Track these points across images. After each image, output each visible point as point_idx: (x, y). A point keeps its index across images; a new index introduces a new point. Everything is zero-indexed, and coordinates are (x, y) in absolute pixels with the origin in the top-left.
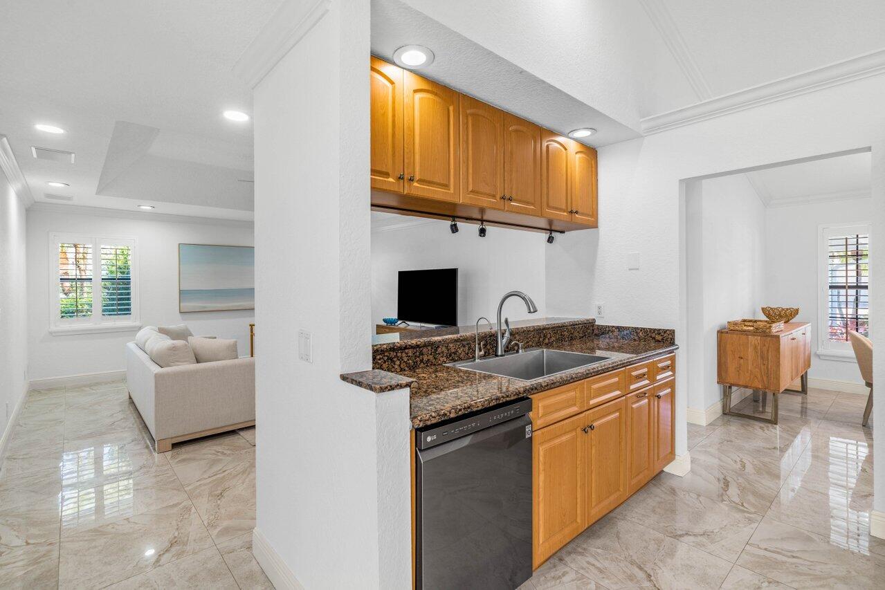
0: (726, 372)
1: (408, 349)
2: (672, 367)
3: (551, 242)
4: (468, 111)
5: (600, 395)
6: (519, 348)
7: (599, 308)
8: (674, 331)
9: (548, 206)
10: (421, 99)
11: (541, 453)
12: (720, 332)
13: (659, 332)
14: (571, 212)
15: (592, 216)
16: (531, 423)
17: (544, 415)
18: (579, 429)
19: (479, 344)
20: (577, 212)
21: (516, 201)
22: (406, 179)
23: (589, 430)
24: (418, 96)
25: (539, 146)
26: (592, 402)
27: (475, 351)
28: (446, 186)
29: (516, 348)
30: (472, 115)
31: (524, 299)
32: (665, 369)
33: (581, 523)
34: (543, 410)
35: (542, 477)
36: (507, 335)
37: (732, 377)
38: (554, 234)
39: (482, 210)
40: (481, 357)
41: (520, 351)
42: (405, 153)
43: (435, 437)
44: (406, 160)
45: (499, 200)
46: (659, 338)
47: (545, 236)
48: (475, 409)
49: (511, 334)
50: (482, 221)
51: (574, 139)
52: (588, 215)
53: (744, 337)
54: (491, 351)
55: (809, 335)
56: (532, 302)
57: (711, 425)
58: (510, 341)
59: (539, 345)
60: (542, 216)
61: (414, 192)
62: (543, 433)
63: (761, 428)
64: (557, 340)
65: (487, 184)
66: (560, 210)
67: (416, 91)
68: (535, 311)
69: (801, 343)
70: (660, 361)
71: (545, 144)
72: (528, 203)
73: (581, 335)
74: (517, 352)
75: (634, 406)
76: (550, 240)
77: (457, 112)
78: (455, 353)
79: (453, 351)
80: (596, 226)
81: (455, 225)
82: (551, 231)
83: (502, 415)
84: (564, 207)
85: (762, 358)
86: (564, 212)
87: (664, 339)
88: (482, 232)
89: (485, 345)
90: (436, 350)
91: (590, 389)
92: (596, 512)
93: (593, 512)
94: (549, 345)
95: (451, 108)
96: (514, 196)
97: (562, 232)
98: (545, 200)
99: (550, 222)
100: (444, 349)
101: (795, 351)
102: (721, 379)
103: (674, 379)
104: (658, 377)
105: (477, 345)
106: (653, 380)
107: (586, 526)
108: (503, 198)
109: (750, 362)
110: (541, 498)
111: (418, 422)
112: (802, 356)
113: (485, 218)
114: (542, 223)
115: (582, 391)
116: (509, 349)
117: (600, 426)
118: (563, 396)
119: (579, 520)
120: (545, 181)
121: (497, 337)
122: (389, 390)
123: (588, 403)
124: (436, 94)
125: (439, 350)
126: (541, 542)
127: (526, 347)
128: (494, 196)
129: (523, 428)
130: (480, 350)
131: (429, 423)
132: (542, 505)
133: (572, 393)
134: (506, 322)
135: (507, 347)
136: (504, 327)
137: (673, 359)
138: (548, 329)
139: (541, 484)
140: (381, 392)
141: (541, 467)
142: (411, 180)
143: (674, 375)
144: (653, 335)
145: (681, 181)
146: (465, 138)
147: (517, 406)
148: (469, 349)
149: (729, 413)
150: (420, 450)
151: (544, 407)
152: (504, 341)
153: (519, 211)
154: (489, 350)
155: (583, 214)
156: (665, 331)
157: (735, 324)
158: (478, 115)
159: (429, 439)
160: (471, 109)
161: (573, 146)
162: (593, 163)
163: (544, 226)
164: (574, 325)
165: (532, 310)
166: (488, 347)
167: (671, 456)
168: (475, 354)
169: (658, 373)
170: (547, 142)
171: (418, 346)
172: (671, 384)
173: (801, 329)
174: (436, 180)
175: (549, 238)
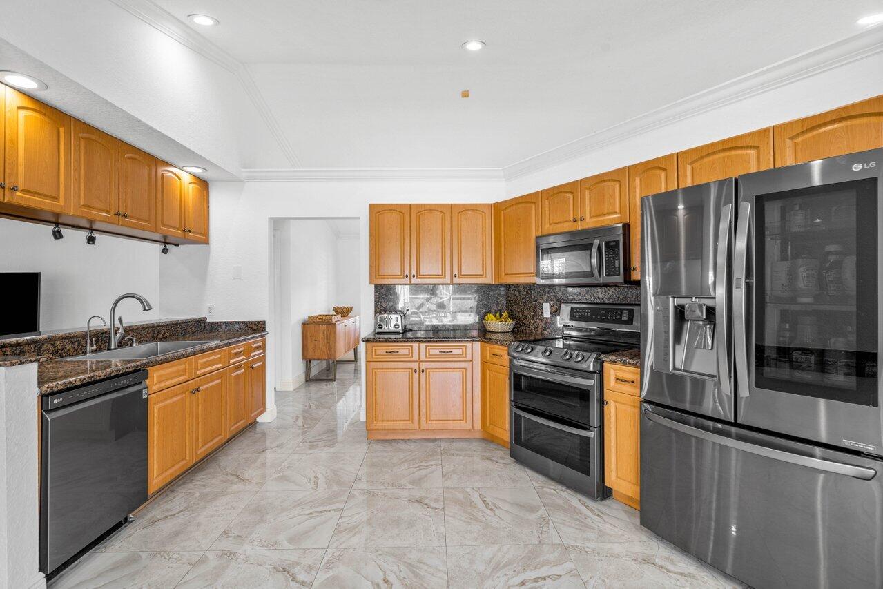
0: (307, 351)
1: (7, 347)
2: (263, 347)
3: (166, 253)
4: (81, 135)
5: (205, 367)
6: (133, 342)
7: (210, 308)
8: (265, 322)
9: (163, 225)
10: (26, 117)
11: (156, 411)
12: (304, 324)
13: (254, 323)
14: (185, 231)
15: (203, 235)
16: (147, 388)
17: (159, 382)
18: (188, 392)
19: (91, 340)
20: (189, 231)
21: (131, 217)
22: (6, 188)
23: (197, 392)
24: (23, 113)
25: (154, 173)
26: (198, 373)
27: (86, 346)
28: (56, 199)
29: (129, 343)
30: (85, 138)
31: (139, 299)
32: (257, 348)
33: (189, 460)
34: (157, 379)
35: (156, 428)
36: (121, 331)
37: (310, 354)
38: (168, 246)
39: (91, 222)
40: (92, 352)
41: (134, 345)
42: (7, 164)
43: (61, 400)
44: (7, 170)
45: (112, 214)
46: (255, 327)
47: (159, 247)
48: (97, 379)
49: (125, 331)
50: (91, 230)
51: (187, 172)
52: (200, 234)
53: (317, 326)
54: (103, 346)
55: (357, 323)
56: (147, 302)
57: (297, 390)
58: (124, 337)
59: (153, 339)
60: (156, 231)
61: (16, 201)
62: (157, 396)
63: (326, 385)
64: (171, 335)
65: (101, 201)
66: (174, 228)
67: (19, 108)
68: (150, 309)
69: (352, 329)
70: (254, 343)
71: (160, 172)
72: (142, 220)
73: (194, 331)
74: (131, 345)
75: (233, 375)
76: (165, 251)
77: (68, 134)
78: (62, 350)
79: (60, 348)
80: (207, 242)
81: (59, 232)
82: (166, 243)
83: (122, 382)
84: (178, 226)
85: (327, 339)
86: (178, 230)
87: (257, 328)
88: (91, 240)
89: (97, 342)
90: (41, 348)
91: (197, 363)
92: (202, 451)
93: (199, 452)
94: (163, 339)
95: (62, 130)
96: (129, 213)
97: (177, 245)
98: (159, 218)
99: (165, 237)
100: (49, 346)
101: (348, 334)
102: (304, 357)
103: (265, 356)
104: (252, 354)
105: (88, 341)
106: (249, 356)
107: (194, 462)
108: (117, 214)
109: (320, 343)
110: (155, 444)
111: (46, 389)
112: (352, 336)
113: (94, 227)
114: (157, 237)
115: (190, 365)
116: (121, 344)
117: (205, 389)
118: (174, 369)
119: (188, 458)
120: (159, 203)
121: (110, 333)
122: (19, 364)
123: (195, 373)
124: (44, 114)
125: (44, 347)
126: (155, 476)
127: (140, 342)
128: (108, 212)
129: (140, 391)
130: (92, 345)
131: (56, 389)
132: (156, 450)
133: (183, 366)
134: (120, 320)
135: (120, 343)
136: (117, 323)
137: (264, 342)
138: (162, 326)
139: (156, 415)
140: (11, 365)
141: (156, 421)
142: (14, 189)
143: (265, 352)
144: (251, 326)
145: (270, 219)
146: (77, 158)
147: (134, 375)
148: (79, 346)
149: (309, 380)
150: (45, 411)
151: (159, 377)
152: (118, 336)
153: (134, 227)
154: (100, 346)
155: (194, 233)
156: (259, 322)
157: (313, 318)
158: (91, 139)
159: (56, 401)
160: (83, 133)
161: (186, 178)
162: (205, 192)
163: (158, 239)
164: (186, 322)
165: (147, 308)
166: (100, 343)
167: (262, 408)
168: (86, 349)
169: (252, 352)
170: (162, 171)
171: (18, 344)
172: (263, 359)
173: (352, 320)
174: (44, 192)
175: (164, 249)
